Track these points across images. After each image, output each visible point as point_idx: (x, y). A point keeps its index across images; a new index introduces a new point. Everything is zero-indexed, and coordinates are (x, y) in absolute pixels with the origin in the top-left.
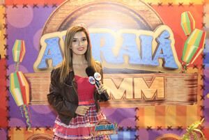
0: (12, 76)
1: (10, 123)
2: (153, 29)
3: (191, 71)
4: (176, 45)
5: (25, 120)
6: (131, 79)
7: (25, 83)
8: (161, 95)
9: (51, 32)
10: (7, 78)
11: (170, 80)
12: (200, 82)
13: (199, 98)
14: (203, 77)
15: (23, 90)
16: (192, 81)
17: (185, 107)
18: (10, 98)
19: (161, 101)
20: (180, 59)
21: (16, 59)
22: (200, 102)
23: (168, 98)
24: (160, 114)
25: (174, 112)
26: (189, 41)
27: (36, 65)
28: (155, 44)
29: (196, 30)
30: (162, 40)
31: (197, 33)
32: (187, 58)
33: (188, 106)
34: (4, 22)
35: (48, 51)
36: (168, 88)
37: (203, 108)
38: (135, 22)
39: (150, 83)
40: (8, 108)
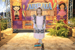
0: (23, 11)
1: (22, 20)
2: (48, 2)
3: (55, 10)
4: (52, 5)
5: (25, 19)
6: (44, 12)
7: (25, 13)
8: (49, 14)
9: (30, 3)
10: (22, 12)
11: (51, 12)
12: (56, 12)
13: (56, 15)
14: (57, 11)
15: (25, 14)
16: (55, 12)
17: (53, 17)
18: (22, 15)
19: (49, 15)
20: (53, 8)
21: (23, 8)
22: (56, 16)
23: (51, 15)
24: (49, 18)
25: (52, 17)
26: (54, 5)
27: (27, 9)
28: (48, 5)
29: (55, 3)
30: (49, 5)
31: (56, 3)
32: (54, 8)
33: (54, 16)
34: (21, 2)
35: (29, 7)
36: (51, 13)
37: (57, 17)
38: (45, 1)
39: (47, 12)
40: (22, 17)
